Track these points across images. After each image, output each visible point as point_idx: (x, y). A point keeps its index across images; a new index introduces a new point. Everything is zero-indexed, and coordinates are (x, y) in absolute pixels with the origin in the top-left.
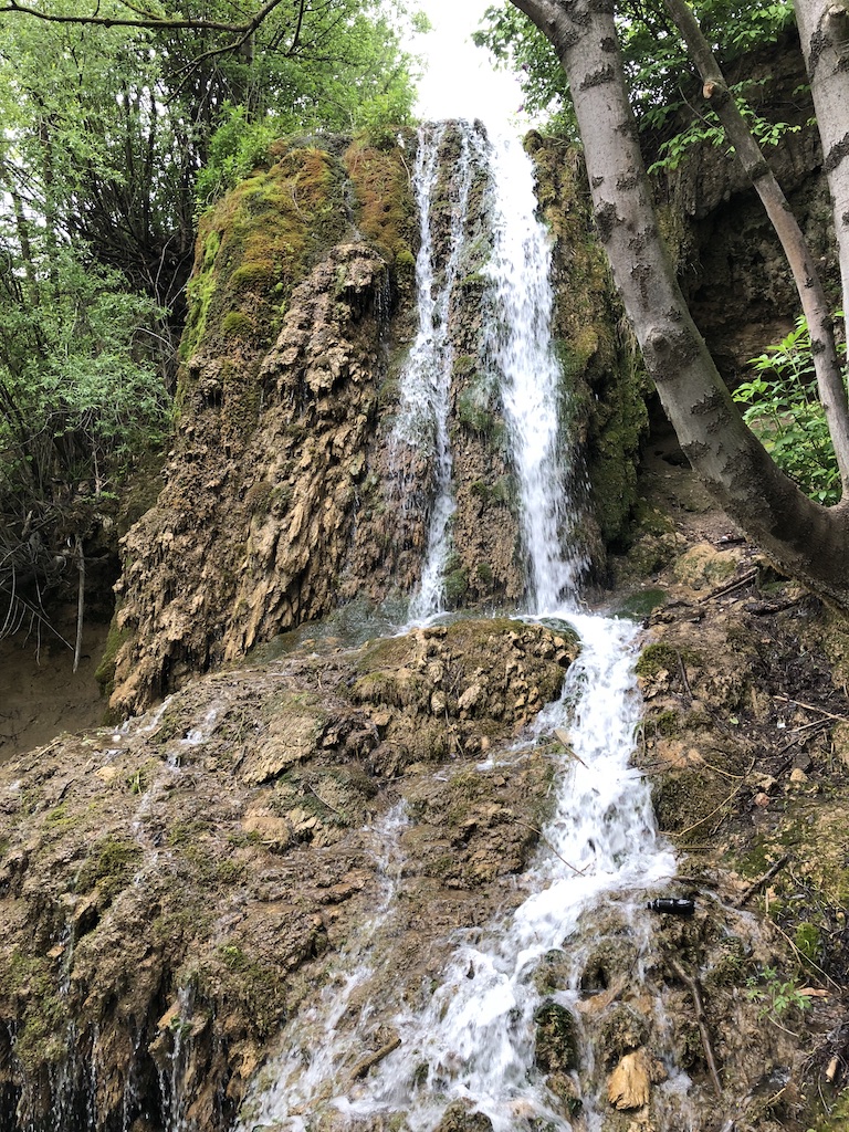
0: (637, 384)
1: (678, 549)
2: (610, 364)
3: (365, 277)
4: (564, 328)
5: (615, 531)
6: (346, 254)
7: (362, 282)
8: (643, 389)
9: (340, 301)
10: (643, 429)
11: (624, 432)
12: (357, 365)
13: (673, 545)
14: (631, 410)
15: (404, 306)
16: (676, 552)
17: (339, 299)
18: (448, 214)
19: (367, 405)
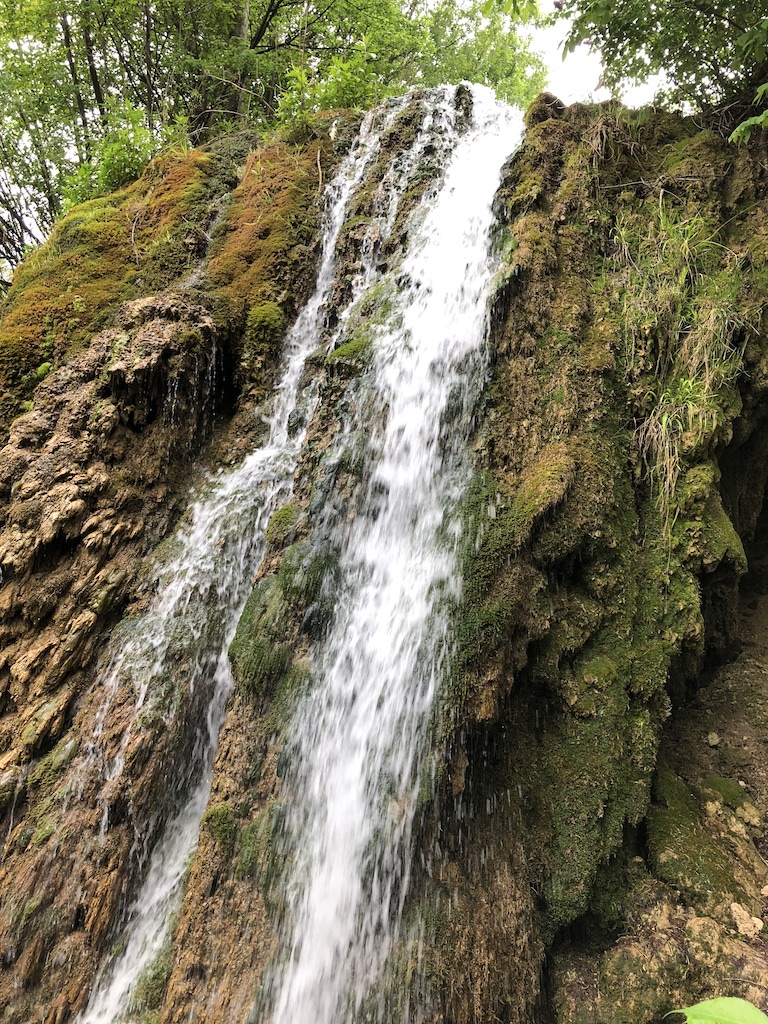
0: (679, 549)
1: (720, 976)
2: (598, 521)
3: (149, 354)
4: (500, 447)
5: (573, 905)
6: (136, 313)
7: (140, 363)
8: (692, 557)
9: (104, 397)
10: (686, 643)
11: (632, 655)
12: (110, 512)
13: (710, 962)
14: (657, 604)
15: (248, 397)
16: (713, 982)
17: (103, 393)
18: (357, 237)
19: (103, 594)
